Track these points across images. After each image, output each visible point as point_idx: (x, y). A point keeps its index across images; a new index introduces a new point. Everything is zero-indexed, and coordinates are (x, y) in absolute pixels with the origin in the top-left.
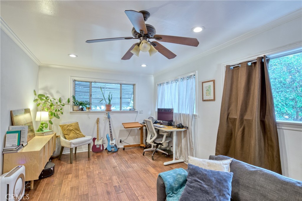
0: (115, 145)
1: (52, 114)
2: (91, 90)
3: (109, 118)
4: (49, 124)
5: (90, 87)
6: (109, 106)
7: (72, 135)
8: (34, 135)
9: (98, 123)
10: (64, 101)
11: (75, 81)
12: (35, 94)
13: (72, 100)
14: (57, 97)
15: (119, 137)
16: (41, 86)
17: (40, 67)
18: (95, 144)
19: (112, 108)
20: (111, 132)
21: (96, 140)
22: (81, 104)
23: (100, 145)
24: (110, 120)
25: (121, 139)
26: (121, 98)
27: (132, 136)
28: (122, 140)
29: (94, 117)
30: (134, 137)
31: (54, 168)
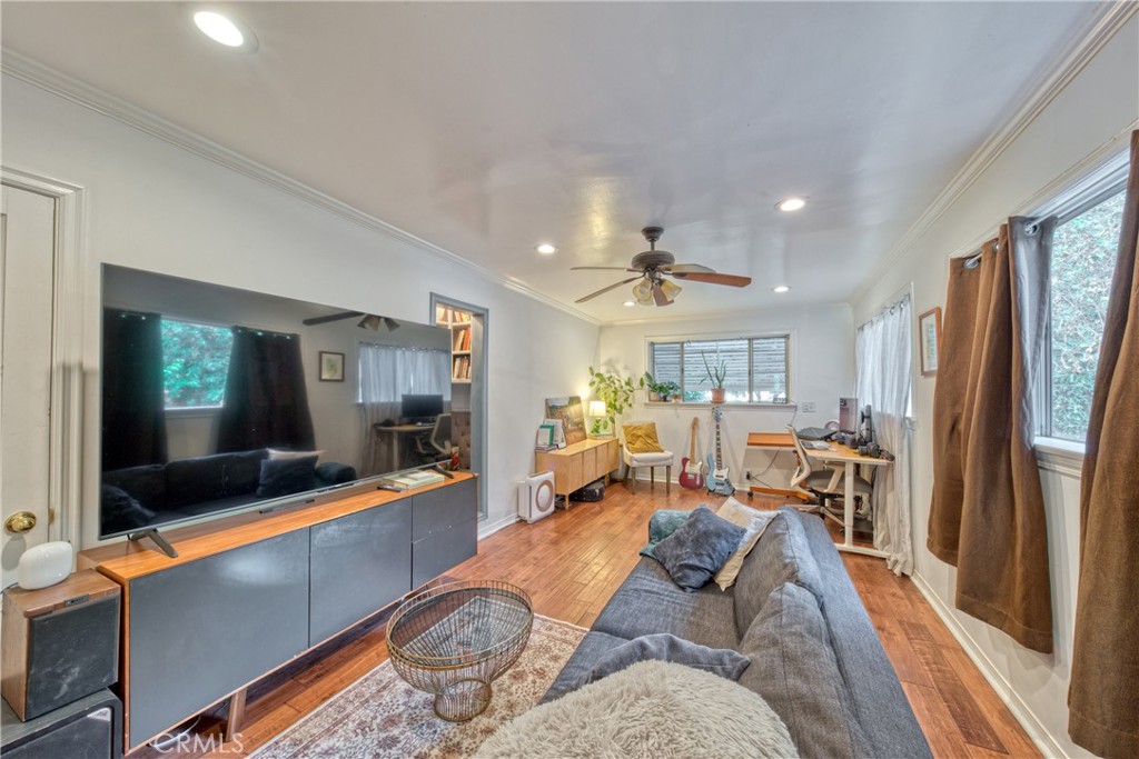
0: (727, 481)
1: (612, 406)
2: (682, 357)
3: (717, 419)
4: (610, 423)
5: (682, 352)
6: (719, 392)
7: (638, 444)
8: (585, 438)
9: (693, 428)
10: (636, 384)
11: (653, 344)
12: (592, 374)
13: (646, 382)
14: (624, 377)
15: (744, 465)
16: (603, 358)
17: (601, 329)
18: (687, 470)
19: (729, 398)
20: (719, 450)
21: (688, 463)
22: (661, 388)
23: (696, 475)
24: (721, 424)
25: (749, 470)
26: (750, 373)
27: (779, 467)
28: (753, 475)
29: (687, 416)
30: (785, 471)
31: (601, 491)
